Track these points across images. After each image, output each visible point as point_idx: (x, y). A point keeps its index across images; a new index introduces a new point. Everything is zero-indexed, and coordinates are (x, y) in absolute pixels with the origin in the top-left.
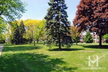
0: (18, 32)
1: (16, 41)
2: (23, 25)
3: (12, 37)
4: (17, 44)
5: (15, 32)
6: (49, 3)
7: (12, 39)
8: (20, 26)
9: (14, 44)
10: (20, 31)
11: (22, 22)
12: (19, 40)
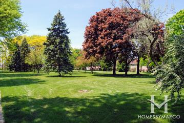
0: (19, 54)
1: (15, 67)
2: (27, 44)
3: (10, 61)
4: (16, 71)
5: (14, 55)
6: (48, 29)
7: (10, 64)
8: (23, 45)
9: (13, 71)
10: (22, 52)
11: (25, 40)
12: (20, 66)
